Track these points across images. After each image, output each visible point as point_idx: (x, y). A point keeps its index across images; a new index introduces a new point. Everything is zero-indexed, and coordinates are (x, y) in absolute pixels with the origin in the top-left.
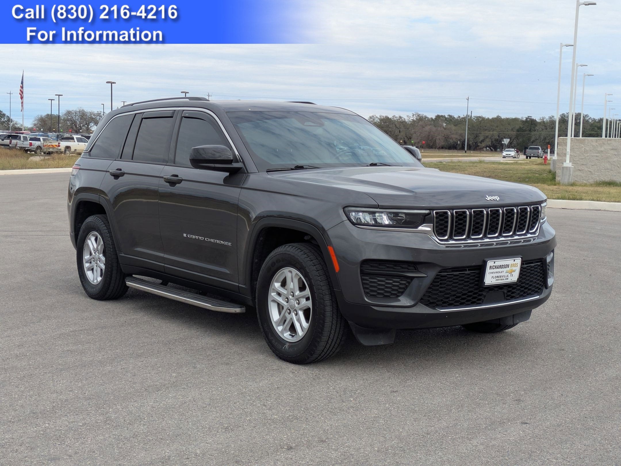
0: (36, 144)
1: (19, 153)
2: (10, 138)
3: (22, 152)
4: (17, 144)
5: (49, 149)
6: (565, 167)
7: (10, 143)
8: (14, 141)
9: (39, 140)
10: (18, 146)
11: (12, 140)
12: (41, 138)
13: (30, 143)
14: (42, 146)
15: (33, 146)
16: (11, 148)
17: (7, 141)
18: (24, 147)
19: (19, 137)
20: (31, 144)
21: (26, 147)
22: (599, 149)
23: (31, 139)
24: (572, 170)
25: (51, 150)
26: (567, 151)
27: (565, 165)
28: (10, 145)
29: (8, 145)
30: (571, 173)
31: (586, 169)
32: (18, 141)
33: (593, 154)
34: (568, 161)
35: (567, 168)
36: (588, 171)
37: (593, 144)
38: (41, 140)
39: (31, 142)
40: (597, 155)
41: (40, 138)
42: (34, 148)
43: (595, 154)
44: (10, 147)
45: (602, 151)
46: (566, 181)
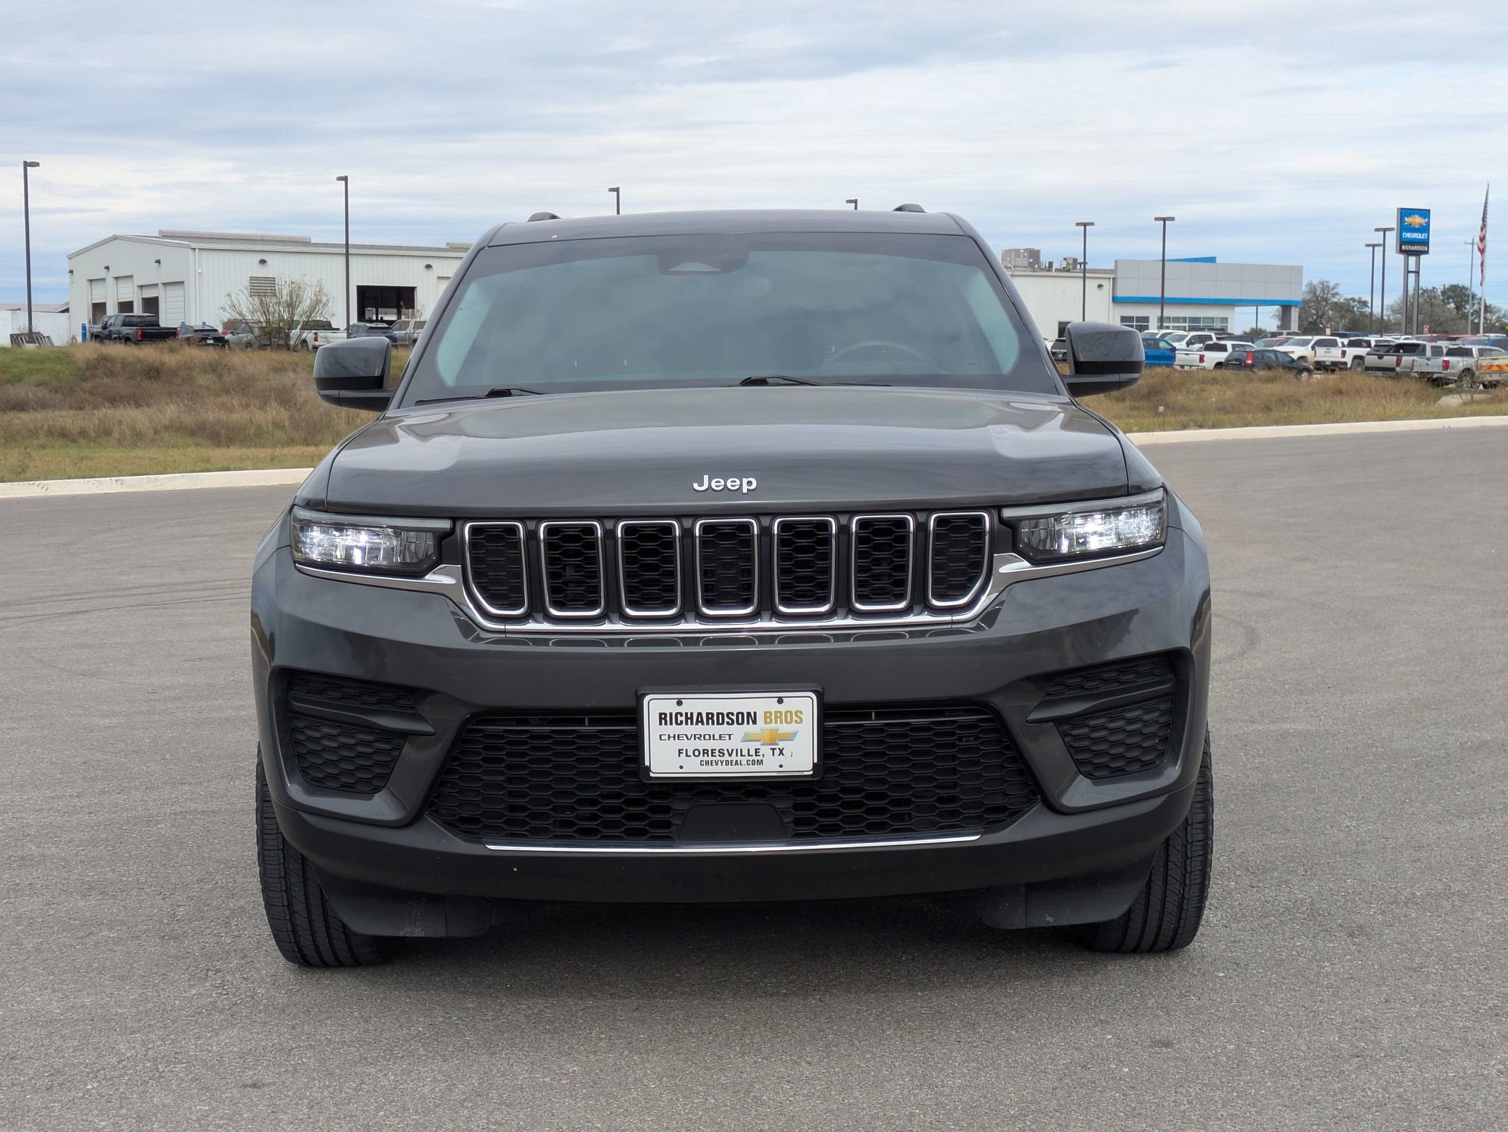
0: (1459, 363)
1: (1414, 386)
2: (1401, 351)
3: (1423, 384)
4: (1413, 365)
5: (1490, 374)
7: (1398, 363)
8: (1407, 359)
9: (1467, 353)
10: (1415, 370)
11: (1401, 356)
12: (1475, 350)
13: (1444, 361)
14: (1474, 369)
15: (1453, 368)
16: (1398, 376)
17: (1390, 360)
18: (1429, 373)
19: (1420, 348)
20: (1446, 365)
21: (1433, 373)
23: (1451, 352)
25: (1495, 377)
28: (1398, 369)
29: (1393, 370)
32: (1415, 358)
38: (1475, 352)
39: (1446, 358)
41: (1471, 349)
42: (1453, 374)
44: (1397, 374)
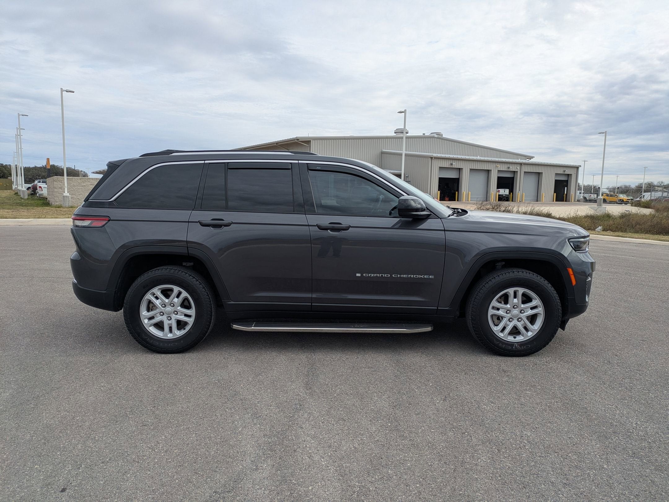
6: (65, 196)
22: (83, 184)
24: (70, 198)
26: (65, 185)
27: (65, 194)
30: (70, 200)
31: (75, 197)
33: (79, 188)
34: (66, 192)
35: (67, 196)
36: (77, 198)
37: (79, 181)
40: (82, 188)
43: (81, 188)
45: (85, 186)
46: (67, 205)
